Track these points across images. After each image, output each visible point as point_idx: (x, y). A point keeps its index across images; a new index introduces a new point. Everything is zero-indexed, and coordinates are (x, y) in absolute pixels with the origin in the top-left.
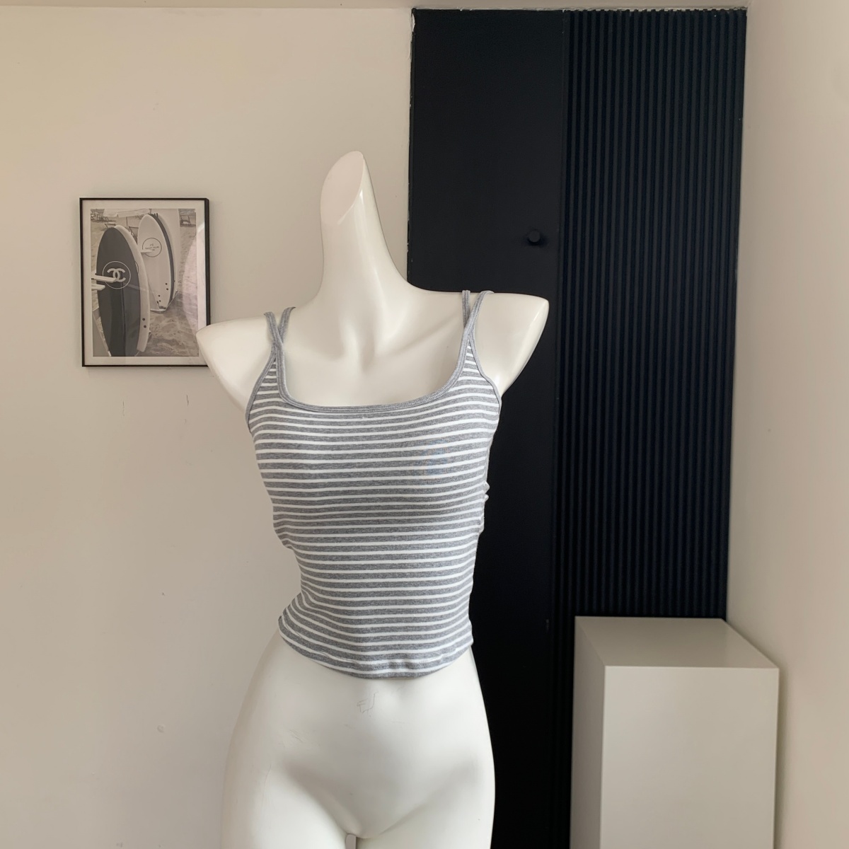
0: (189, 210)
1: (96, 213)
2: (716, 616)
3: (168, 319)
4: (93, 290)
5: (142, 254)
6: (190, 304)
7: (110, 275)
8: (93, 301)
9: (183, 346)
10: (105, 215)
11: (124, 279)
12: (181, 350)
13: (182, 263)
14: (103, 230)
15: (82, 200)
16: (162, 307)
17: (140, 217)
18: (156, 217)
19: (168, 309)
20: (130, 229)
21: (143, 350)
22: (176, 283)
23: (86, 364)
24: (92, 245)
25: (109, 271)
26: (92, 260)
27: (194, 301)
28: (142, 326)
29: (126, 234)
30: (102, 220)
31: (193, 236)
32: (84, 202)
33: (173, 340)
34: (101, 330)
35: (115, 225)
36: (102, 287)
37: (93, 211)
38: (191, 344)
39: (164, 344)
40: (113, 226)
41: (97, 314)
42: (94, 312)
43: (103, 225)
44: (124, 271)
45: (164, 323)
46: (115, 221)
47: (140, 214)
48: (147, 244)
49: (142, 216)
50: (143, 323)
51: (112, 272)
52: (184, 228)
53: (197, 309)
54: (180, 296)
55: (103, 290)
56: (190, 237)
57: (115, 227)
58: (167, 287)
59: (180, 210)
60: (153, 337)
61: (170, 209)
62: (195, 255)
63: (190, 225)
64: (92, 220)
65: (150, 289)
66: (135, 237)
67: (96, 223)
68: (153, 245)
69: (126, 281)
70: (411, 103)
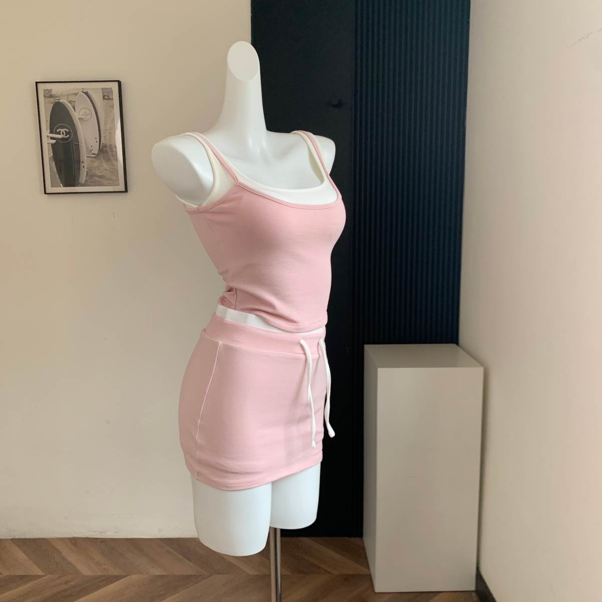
0: (108, 88)
1: (47, 92)
2: (452, 342)
3: (98, 161)
4: (48, 143)
5: (79, 119)
6: (112, 151)
7: (59, 133)
8: (49, 151)
9: (109, 179)
10: (53, 93)
11: (68, 136)
12: (108, 182)
13: (106, 124)
14: (52, 103)
15: (37, 83)
16: (94, 154)
17: (76, 94)
18: (87, 94)
19: (98, 155)
20: (70, 102)
21: (83, 182)
22: (102, 138)
23: (47, 192)
24: (45, 113)
25: (58, 131)
26: (46, 123)
27: (114, 149)
28: (81, 167)
29: (67, 105)
30: (51, 96)
31: (113, 106)
32: (39, 84)
33: (102, 176)
34: (55, 170)
35: (60, 100)
36: (54, 141)
37: (45, 90)
38: (114, 178)
39: (96, 178)
40: (58, 101)
41: (52, 159)
42: (49, 158)
43: (52, 100)
44: (67, 130)
45: (96, 164)
46: (60, 97)
47: (76, 92)
48: (82, 112)
49: (78, 93)
50: (82, 165)
51: (60, 131)
52: (105, 101)
53: (116, 155)
54: (106, 146)
55: (55, 143)
56: (110, 107)
57: (60, 101)
58: (96, 140)
59: (102, 89)
60: (89, 174)
61: (96, 88)
62: (114, 119)
63: (109, 99)
64: (45, 96)
65: (85, 142)
66: (74, 108)
67: (48, 100)
68: (85, 113)
69: (69, 138)
70: (252, 13)
